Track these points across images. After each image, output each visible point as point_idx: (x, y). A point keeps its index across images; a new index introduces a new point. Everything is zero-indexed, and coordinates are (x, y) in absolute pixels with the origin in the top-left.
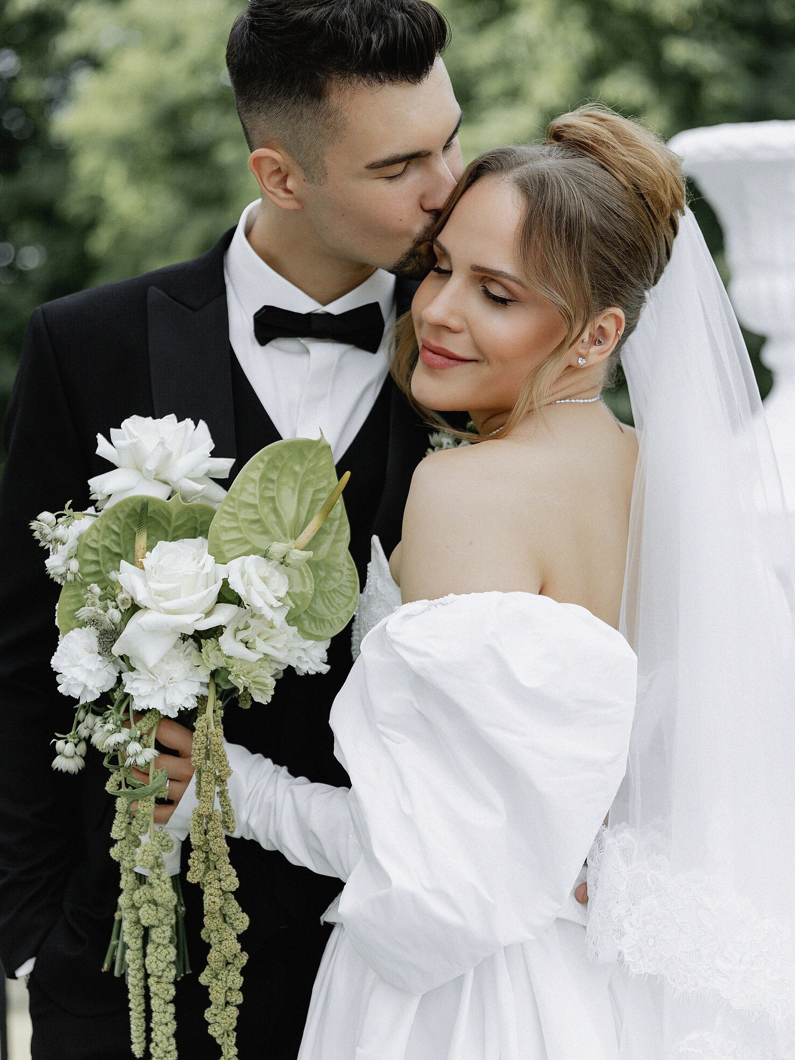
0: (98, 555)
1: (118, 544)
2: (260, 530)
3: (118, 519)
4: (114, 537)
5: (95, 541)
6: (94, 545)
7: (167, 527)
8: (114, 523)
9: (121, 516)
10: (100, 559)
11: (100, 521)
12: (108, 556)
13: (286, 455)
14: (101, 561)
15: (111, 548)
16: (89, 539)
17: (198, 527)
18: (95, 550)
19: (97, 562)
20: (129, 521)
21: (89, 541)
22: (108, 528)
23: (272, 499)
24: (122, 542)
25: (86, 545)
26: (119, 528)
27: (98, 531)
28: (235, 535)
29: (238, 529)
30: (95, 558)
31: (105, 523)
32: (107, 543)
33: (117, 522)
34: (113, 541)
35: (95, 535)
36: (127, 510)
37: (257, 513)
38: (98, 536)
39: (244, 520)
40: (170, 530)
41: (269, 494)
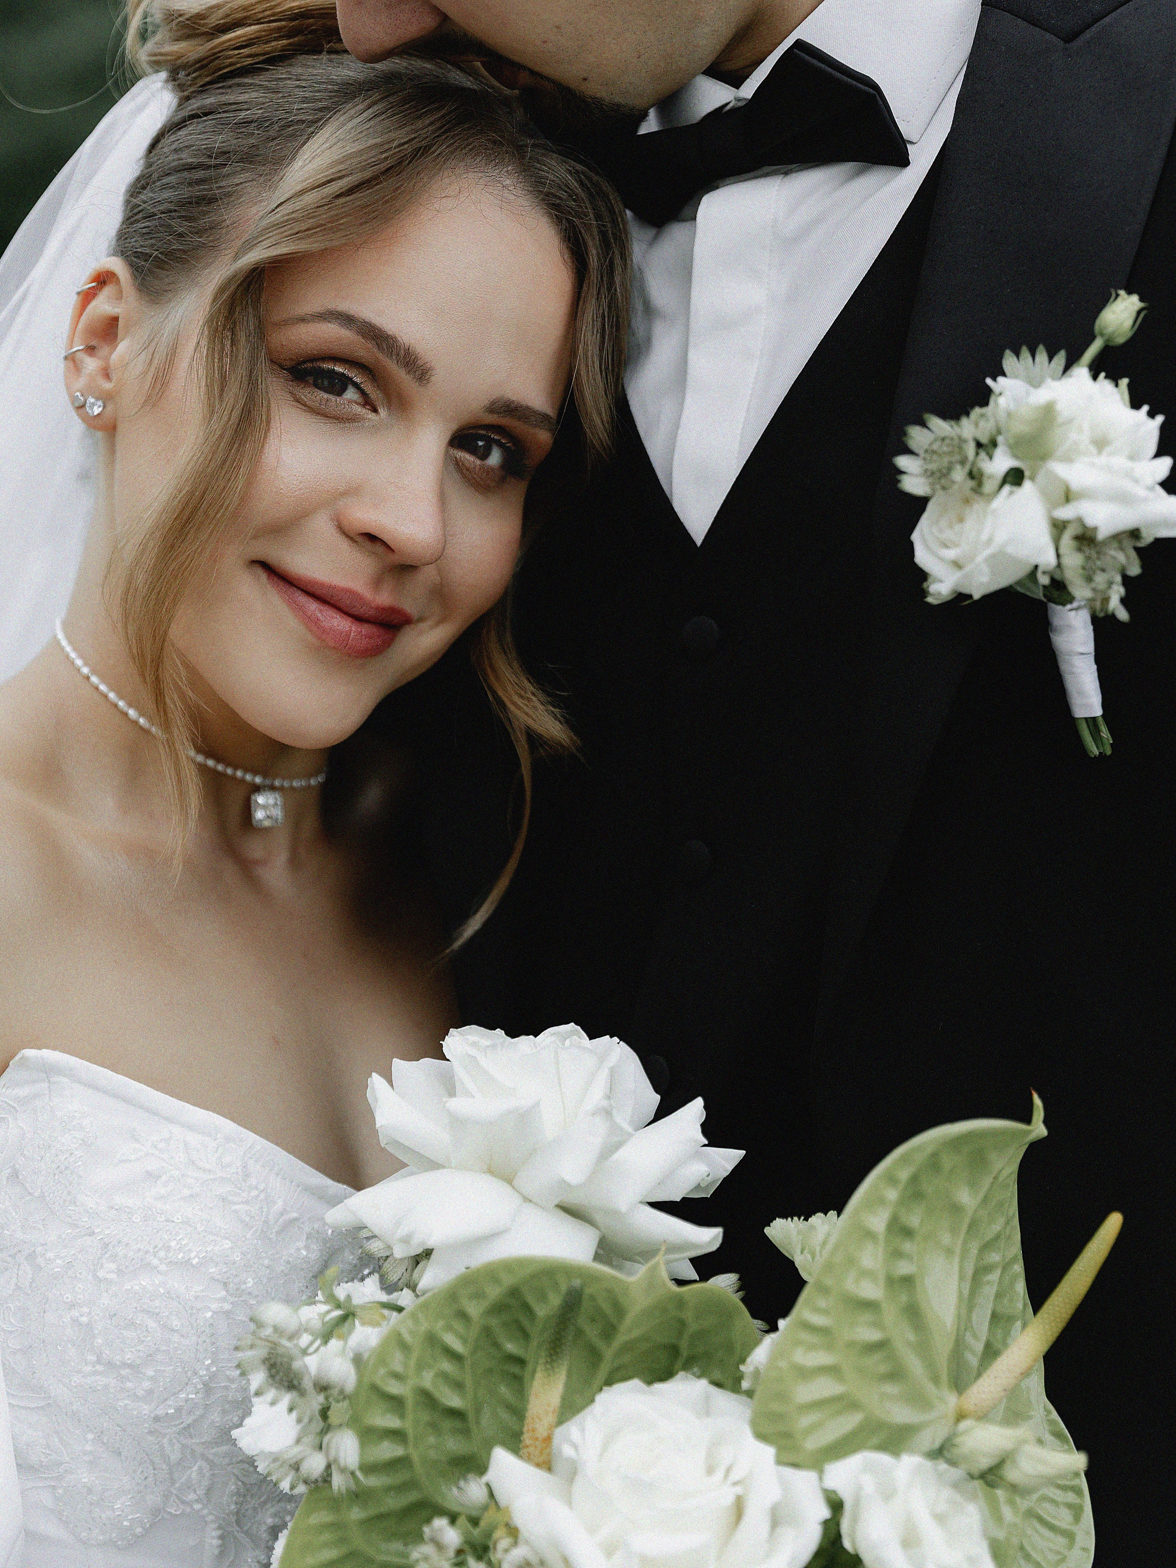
0: (402, 1416)
1: (458, 1386)
2: (883, 1369)
3: (462, 1315)
4: (447, 1366)
5: (397, 1376)
6: (394, 1388)
7: (600, 1344)
8: (449, 1328)
9: (474, 1310)
10: (407, 1424)
11: (410, 1323)
12: (425, 1416)
13: (947, 1162)
14: (410, 1432)
15: (437, 1394)
16: (382, 1371)
17: (684, 1345)
18: (396, 1403)
19: (397, 1435)
20: (494, 1322)
21: (379, 1377)
22: (432, 1340)
23: (908, 1281)
24: (468, 1381)
25: (375, 1389)
26: (464, 1341)
27: (404, 1347)
28: (825, 1388)
29: (832, 1371)
30: (392, 1422)
31: (424, 1327)
32: (427, 1380)
33: (458, 1326)
34: (444, 1376)
35: (397, 1362)
36: (494, 1293)
37: (878, 1325)
38: (406, 1366)
39: (851, 1345)
40: (609, 1353)
41: (904, 1268)
